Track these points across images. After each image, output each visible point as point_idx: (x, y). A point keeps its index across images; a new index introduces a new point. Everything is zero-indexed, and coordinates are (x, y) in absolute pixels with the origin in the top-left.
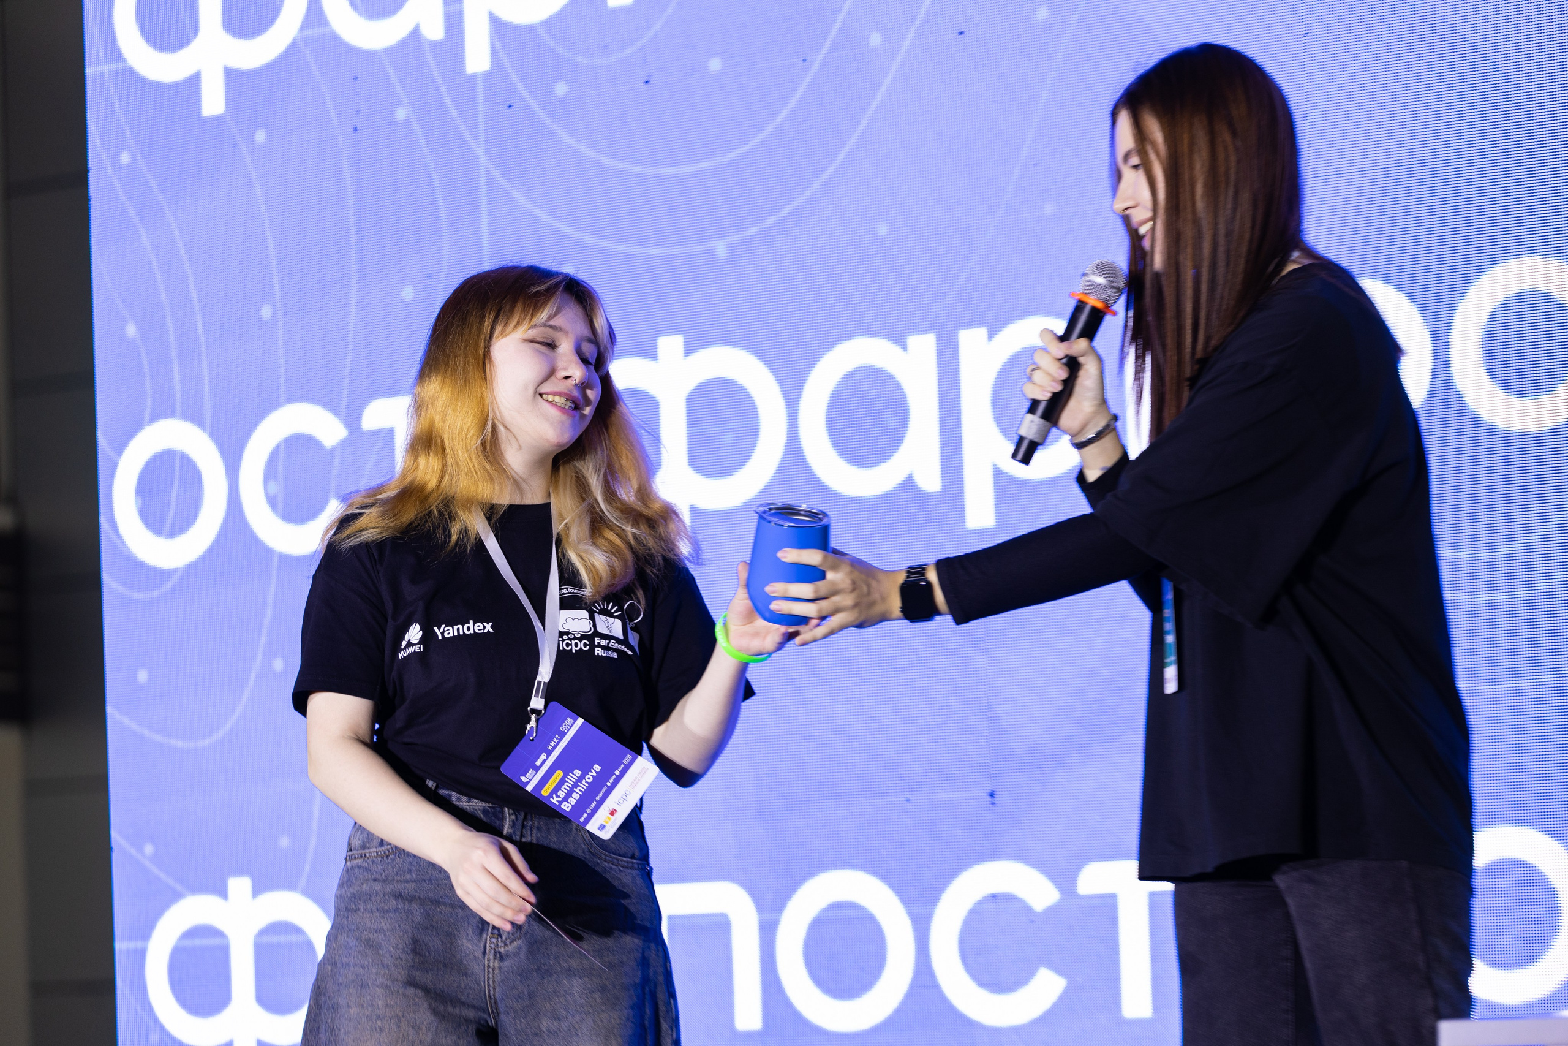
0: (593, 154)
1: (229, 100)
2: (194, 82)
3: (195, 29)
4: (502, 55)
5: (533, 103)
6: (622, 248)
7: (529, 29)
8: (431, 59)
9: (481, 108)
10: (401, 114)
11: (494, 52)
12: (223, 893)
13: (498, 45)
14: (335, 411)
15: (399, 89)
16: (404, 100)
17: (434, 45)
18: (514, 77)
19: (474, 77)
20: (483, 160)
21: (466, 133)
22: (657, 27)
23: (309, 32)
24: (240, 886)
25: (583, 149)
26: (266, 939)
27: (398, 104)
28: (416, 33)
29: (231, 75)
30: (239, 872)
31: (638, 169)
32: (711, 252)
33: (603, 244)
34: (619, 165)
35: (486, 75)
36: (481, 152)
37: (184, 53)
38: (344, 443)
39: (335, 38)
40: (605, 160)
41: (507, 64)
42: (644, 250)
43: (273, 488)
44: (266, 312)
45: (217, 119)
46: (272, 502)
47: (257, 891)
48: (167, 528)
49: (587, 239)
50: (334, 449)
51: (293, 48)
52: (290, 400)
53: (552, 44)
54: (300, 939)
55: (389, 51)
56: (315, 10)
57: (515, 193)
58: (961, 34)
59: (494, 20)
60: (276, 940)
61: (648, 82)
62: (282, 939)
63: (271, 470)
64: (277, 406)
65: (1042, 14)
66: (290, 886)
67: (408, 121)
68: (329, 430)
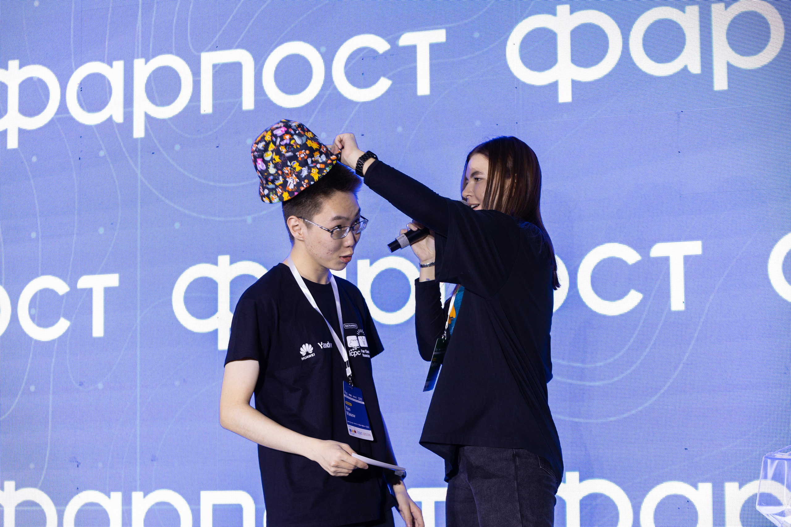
0: (191, 176)
1: (20, 143)
2: (4, 132)
3: (6, 112)
4: (150, 131)
6: (203, 217)
7: (164, 121)
8: (117, 131)
9: (139, 153)
10: (102, 153)
11: (146, 130)
13: (148, 127)
14: (65, 280)
15: (101, 142)
16: (103, 148)
17: (118, 125)
18: (156, 141)
19: (137, 139)
20: (139, 175)
21: (132, 163)
22: (223, 124)
23: (60, 116)
24: (9, 485)
25: (186, 173)
26: (21, 508)
27: (101, 149)
28: (110, 119)
29: (21, 132)
30: (10, 479)
31: (212, 183)
32: (245, 221)
33: (195, 214)
34: (203, 181)
35: (142, 139)
36: (139, 172)
38: (68, 294)
39: (72, 119)
40: (196, 179)
41: (152, 135)
42: (213, 218)
43: (33, 311)
44: (33, 235)
45: (14, 150)
46: (32, 317)
47: (17, 488)
49: (187, 212)
50: (63, 296)
51: (52, 122)
52: (43, 274)
53: (174, 128)
54: (38, 508)
55: (97, 126)
56: (63, 107)
57: (154, 190)
58: (363, 135)
59: (147, 116)
60: (26, 508)
61: (218, 147)
62: (29, 508)
63: (32, 304)
64: (37, 276)
65: (400, 129)
66: (34, 485)
67: (105, 156)
68: (61, 287)
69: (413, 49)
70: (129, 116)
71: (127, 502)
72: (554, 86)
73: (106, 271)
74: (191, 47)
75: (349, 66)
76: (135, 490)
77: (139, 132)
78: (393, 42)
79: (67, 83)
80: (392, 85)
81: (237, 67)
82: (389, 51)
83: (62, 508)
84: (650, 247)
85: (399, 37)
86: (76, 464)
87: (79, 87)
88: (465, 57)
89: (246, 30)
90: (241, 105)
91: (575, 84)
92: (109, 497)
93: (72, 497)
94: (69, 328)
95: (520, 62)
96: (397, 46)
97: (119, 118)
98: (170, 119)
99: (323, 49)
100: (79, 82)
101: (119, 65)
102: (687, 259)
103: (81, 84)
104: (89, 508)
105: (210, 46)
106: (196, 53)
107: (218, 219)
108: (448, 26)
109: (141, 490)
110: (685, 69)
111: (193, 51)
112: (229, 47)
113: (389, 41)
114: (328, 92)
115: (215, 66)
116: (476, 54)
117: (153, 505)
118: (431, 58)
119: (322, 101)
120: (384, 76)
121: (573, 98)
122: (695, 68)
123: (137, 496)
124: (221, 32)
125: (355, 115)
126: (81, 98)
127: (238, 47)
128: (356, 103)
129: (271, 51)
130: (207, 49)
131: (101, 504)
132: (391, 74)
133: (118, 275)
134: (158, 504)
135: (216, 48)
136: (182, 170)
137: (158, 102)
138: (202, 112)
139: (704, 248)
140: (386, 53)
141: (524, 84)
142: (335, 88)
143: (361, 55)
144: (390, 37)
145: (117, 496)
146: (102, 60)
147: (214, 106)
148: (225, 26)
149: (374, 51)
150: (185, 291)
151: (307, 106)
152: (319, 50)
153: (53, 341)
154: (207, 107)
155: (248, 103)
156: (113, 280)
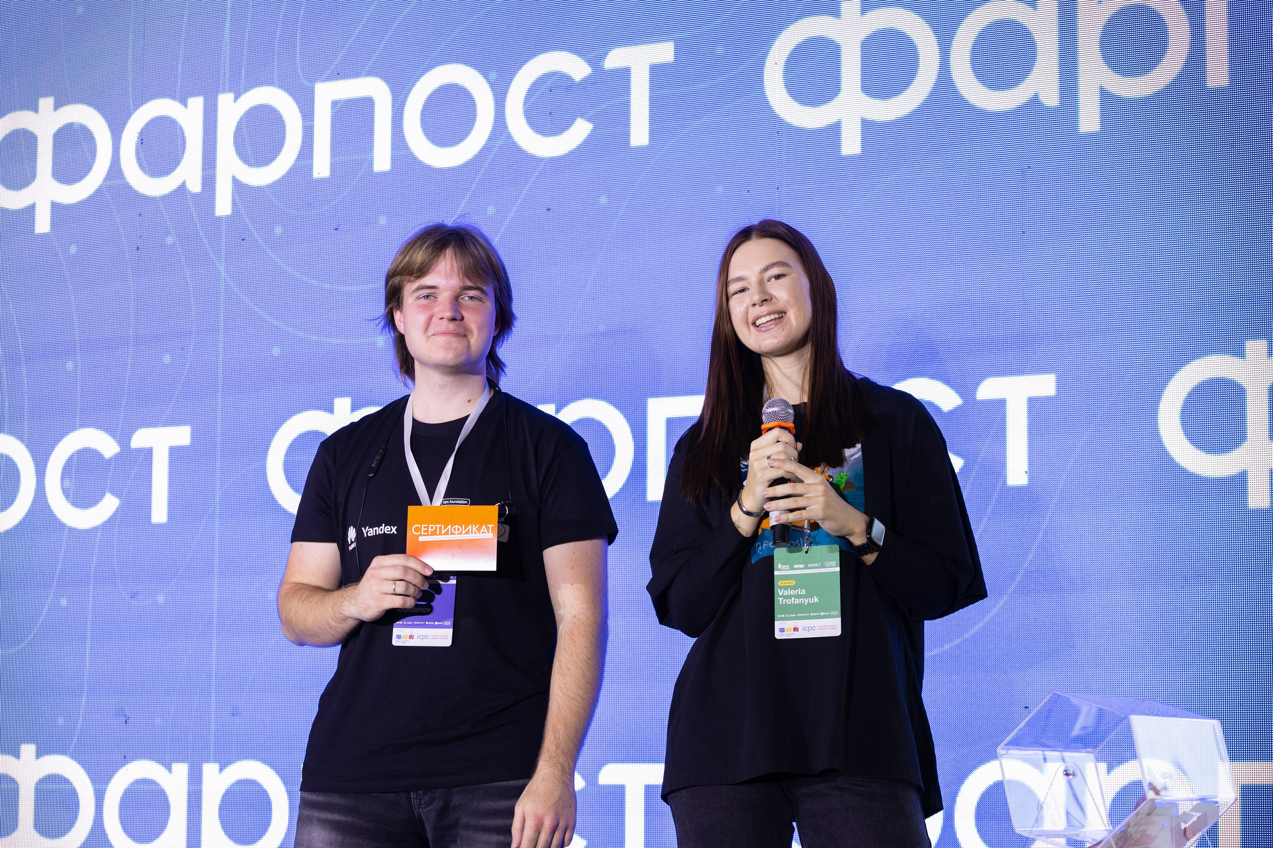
0: (297, 275)
1: (53, 224)
2: (31, 209)
3: (33, 176)
4: (240, 205)
5: (258, 238)
6: (314, 338)
7: (259, 189)
8: (192, 205)
9: (223, 239)
10: (170, 240)
11: (234, 203)
12: (17, 755)
13: (237, 198)
14: (113, 435)
15: (169, 223)
16: (172, 232)
17: (194, 195)
18: (247, 221)
19: (220, 218)
20: (223, 273)
21: (212, 255)
22: (346, 193)
23: (110, 182)
24: (28, 750)
25: (290, 270)
26: (44, 786)
27: (169, 233)
28: (183, 187)
29: (56, 208)
30: (29, 741)
31: (327, 286)
32: (374, 344)
33: (301, 334)
34: (315, 283)
35: (228, 218)
36: (222, 269)
37: (24, 191)
38: (117, 456)
39: (128, 187)
40: (305, 279)
41: (243, 211)
43: (67, 483)
44: (69, 366)
45: (44, 235)
46: (66, 492)
47: (39, 754)
49: (290, 330)
50: (111, 459)
51: (99, 191)
52: (83, 426)
53: (275, 201)
54: (67, 787)
55: (164, 198)
56: (115, 169)
57: (243, 297)
58: (548, 210)
59: (236, 182)
60: (50, 786)
61: (337, 229)
62: (55, 786)
63: (66, 471)
64: (73, 429)
65: (603, 200)
66: (62, 751)
67: (174, 245)
68: (108, 446)
69: (624, 74)
70: (209, 181)
71: (195, 780)
72: (834, 130)
73: (172, 422)
74: (301, 75)
75: (531, 101)
76: (208, 761)
77: (223, 206)
78: (595, 62)
79: (122, 132)
80: (593, 130)
81: (366, 105)
82: (590, 76)
83: (101, 787)
84: (977, 384)
85: (604, 55)
86: (123, 719)
87: (139, 138)
88: (702, 86)
89: (381, 47)
90: (371, 164)
91: (868, 126)
92: (170, 770)
93: (116, 771)
94: (118, 509)
95: (784, 91)
96: (602, 70)
97: (195, 186)
98: (269, 186)
99: (493, 76)
100: (139, 131)
101: (197, 103)
102: (1033, 402)
103: (141, 133)
104: (141, 787)
105: (328, 72)
106: (307, 84)
107: (335, 341)
108: (676, 36)
109: (215, 761)
110: (1035, 100)
111: (304, 80)
112: (355, 74)
113: (590, 62)
114: (499, 143)
115: (334, 104)
116: (720, 79)
117: (233, 785)
118: (653, 87)
119: (490, 157)
120: (582, 116)
121: (863, 147)
122: (1051, 98)
123: (210, 770)
124: (344, 51)
125: (537, 178)
126: (142, 155)
127: (369, 74)
128: (541, 159)
129: (417, 79)
130: (324, 77)
131: (158, 781)
132: (592, 113)
133: (189, 428)
134: (240, 783)
135: (338, 75)
136: (285, 266)
137: (252, 161)
138: (316, 175)
139: (1060, 385)
140: (585, 80)
141: (790, 127)
142: (509, 136)
143: (549, 83)
144: (591, 56)
145: (181, 770)
146: (173, 97)
147: (333, 166)
148: (351, 41)
149: (568, 78)
150: (285, 452)
151: (467, 164)
152: (486, 77)
153: (95, 529)
154: (322, 167)
155: (382, 161)
156: (181, 435)
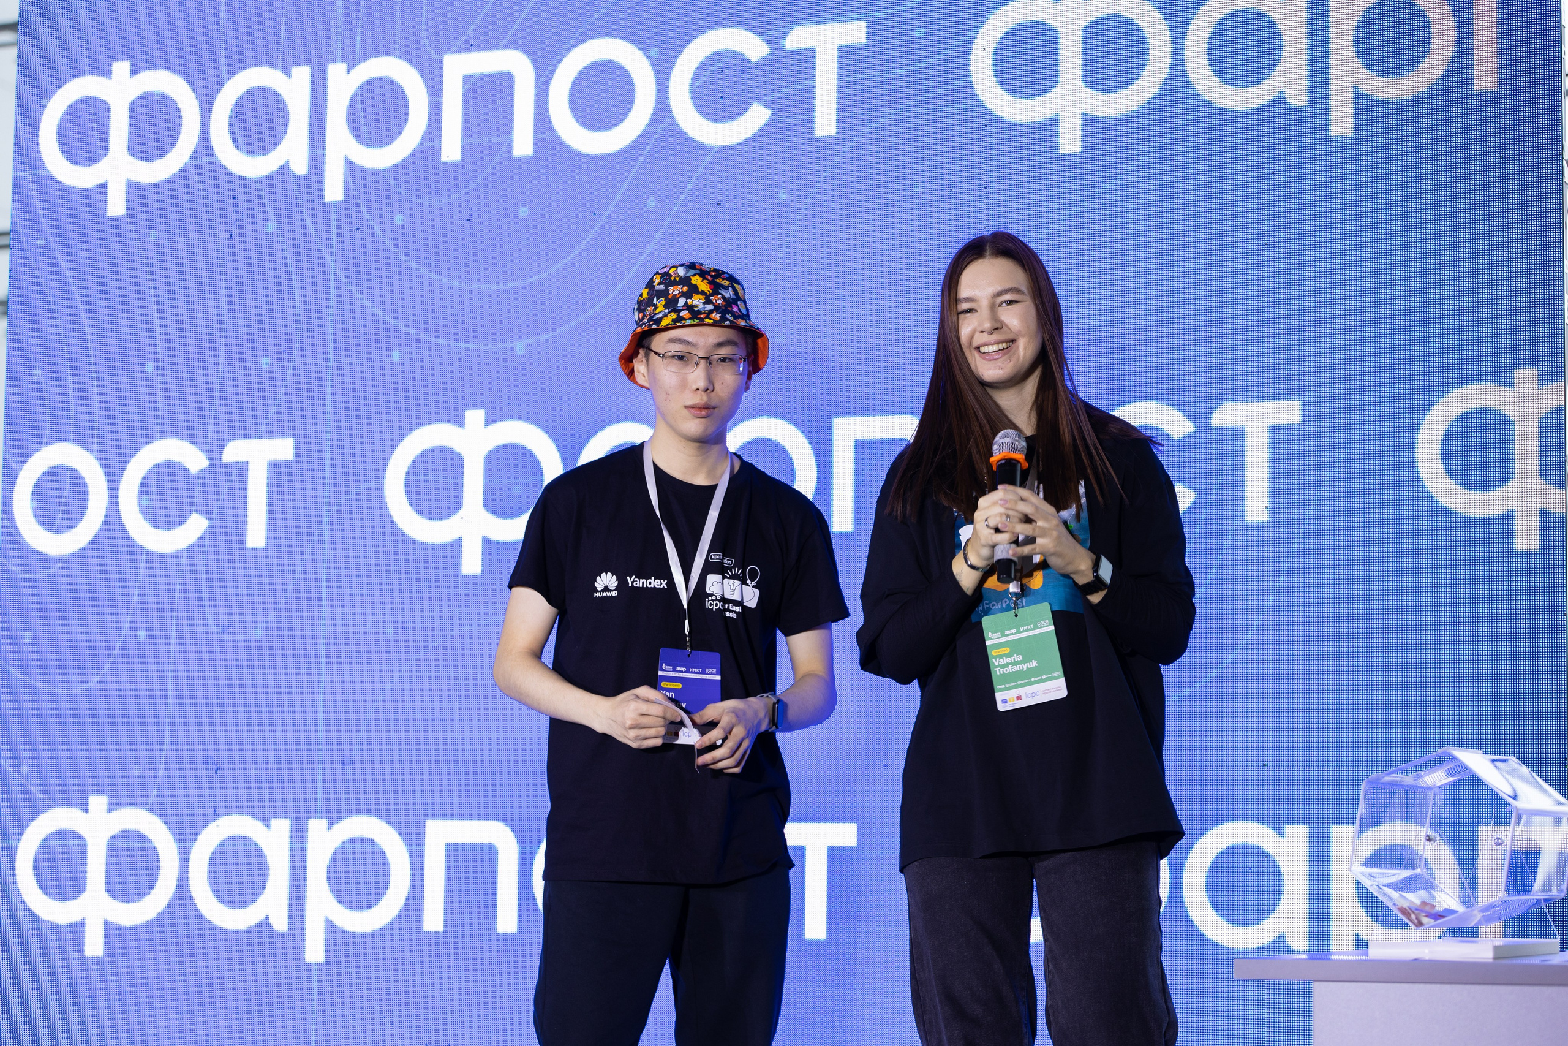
0: (422, 270)
1: (129, 206)
2: (102, 188)
3: (105, 151)
4: (354, 190)
5: (375, 228)
7: (377, 172)
8: (296, 188)
9: (334, 228)
10: (269, 227)
11: (347, 188)
12: (85, 808)
13: (351, 183)
14: (201, 447)
15: (269, 209)
16: (273, 218)
17: (299, 178)
18: (363, 207)
19: (330, 204)
20: (333, 267)
21: (320, 245)
22: (479, 180)
23: (198, 160)
24: (98, 802)
26: (117, 844)
27: (268, 220)
28: (285, 167)
29: (132, 186)
30: (99, 792)
31: (457, 284)
32: (512, 350)
35: (340, 204)
36: (332, 262)
37: (94, 168)
38: (206, 471)
39: (220, 166)
41: (357, 198)
42: (458, 345)
43: (146, 501)
44: (149, 367)
45: (118, 218)
46: (144, 511)
47: (111, 808)
48: (55, 527)
49: (413, 332)
50: (197, 475)
51: (185, 170)
52: (164, 435)
53: (395, 185)
54: (146, 844)
55: (262, 179)
56: (204, 144)
57: (357, 293)
58: (718, 204)
59: (349, 164)
60: (124, 844)
61: (469, 220)
62: (131, 844)
63: (145, 487)
64: (154, 439)
65: (783, 195)
66: (140, 804)
67: (274, 233)
68: (194, 460)
69: (808, 55)
70: (317, 162)
71: (299, 837)
72: (1051, 125)
73: (272, 432)
74: (427, 44)
75: (699, 82)
76: (314, 816)
77: (334, 190)
78: (775, 41)
79: (212, 103)
80: (771, 117)
81: (504, 82)
82: (768, 57)
83: (187, 845)
84: (1212, 409)
85: (785, 34)
86: (213, 768)
87: (233, 110)
88: (899, 71)
89: (523, 16)
90: (510, 147)
91: (1089, 121)
92: (269, 826)
93: (204, 826)
94: (206, 531)
95: (994, 80)
96: (782, 50)
97: (300, 167)
98: (389, 170)
99: (655, 53)
100: (233, 102)
101: (302, 74)
102: (1275, 432)
103: (236, 105)
104: (233, 845)
105: (459, 43)
106: (435, 55)
107: (466, 346)
108: (870, 15)
109: (323, 817)
110: (1280, 99)
111: (430, 51)
112: (491, 45)
113: (768, 41)
114: (661, 128)
115: (467, 79)
116: (919, 65)
117: (344, 843)
118: (841, 72)
119: (651, 144)
120: (759, 101)
121: (1084, 145)
122: (1298, 97)
123: (316, 826)
124: (479, 19)
125: (706, 169)
126: (236, 130)
127: (508, 46)
128: (710, 148)
129: (565, 54)
130: (455, 48)
131: (255, 838)
132: (770, 98)
133: (293, 441)
134: (352, 841)
135: (471, 46)
136: (407, 260)
137: (368, 140)
138: (444, 158)
139: (1306, 413)
140: (763, 61)
141: (1000, 120)
142: (673, 121)
143: (720, 64)
144: (770, 33)
145: (282, 826)
146: (274, 65)
147: (465, 149)
148: (487, 8)
149: (742, 58)
150: (407, 470)
151: (624, 151)
152: (646, 53)
153: (179, 553)
154: (451, 149)
155: (523, 144)
156: (283, 449)
